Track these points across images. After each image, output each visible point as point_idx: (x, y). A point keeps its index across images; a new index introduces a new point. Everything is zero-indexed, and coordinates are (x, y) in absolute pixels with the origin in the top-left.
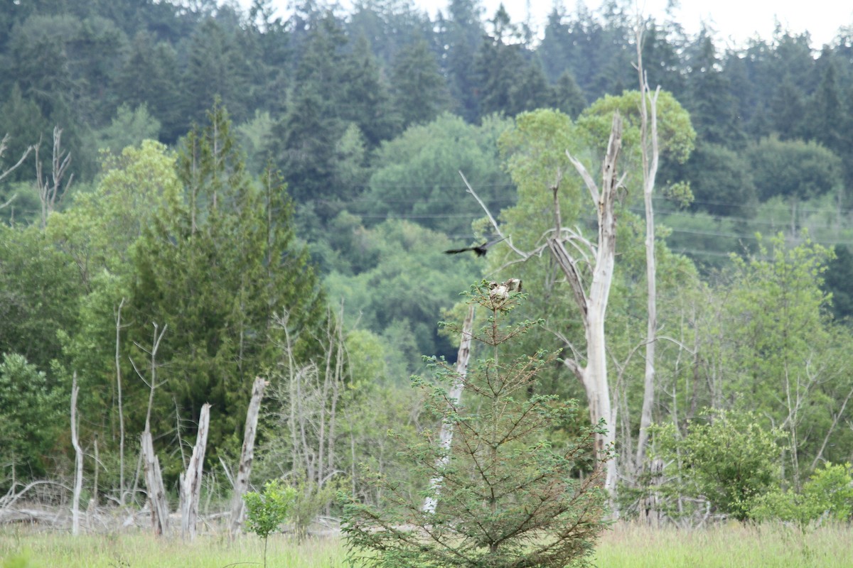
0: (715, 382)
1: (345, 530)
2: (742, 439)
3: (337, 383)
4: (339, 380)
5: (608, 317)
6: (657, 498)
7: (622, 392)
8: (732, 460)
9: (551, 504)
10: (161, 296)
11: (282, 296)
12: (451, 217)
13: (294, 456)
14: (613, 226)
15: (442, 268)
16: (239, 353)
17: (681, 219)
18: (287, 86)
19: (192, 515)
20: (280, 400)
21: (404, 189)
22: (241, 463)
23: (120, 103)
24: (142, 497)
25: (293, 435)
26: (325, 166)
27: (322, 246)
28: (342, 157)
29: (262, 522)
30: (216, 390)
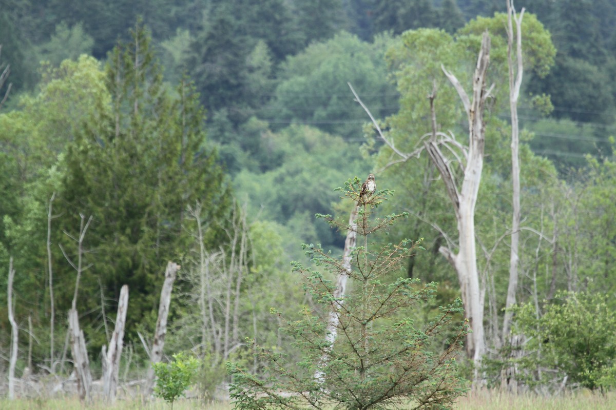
0: (572, 268)
1: (234, 395)
2: (591, 317)
3: (241, 267)
4: (243, 264)
5: (478, 210)
6: (516, 369)
7: (490, 276)
8: (582, 335)
9: (413, 374)
10: (89, 191)
11: (193, 191)
12: (347, 123)
13: (204, 331)
14: (482, 131)
15: (339, 167)
16: (156, 241)
17: (548, 126)
18: (203, 7)
19: (113, 382)
20: (192, 282)
21: (306, 99)
22: (156, 337)
23: (58, 21)
24: (70, 366)
25: (203, 313)
26: (237, 78)
27: (234, 148)
28: (251, 70)
29: (169, 389)
30: (138, 273)
